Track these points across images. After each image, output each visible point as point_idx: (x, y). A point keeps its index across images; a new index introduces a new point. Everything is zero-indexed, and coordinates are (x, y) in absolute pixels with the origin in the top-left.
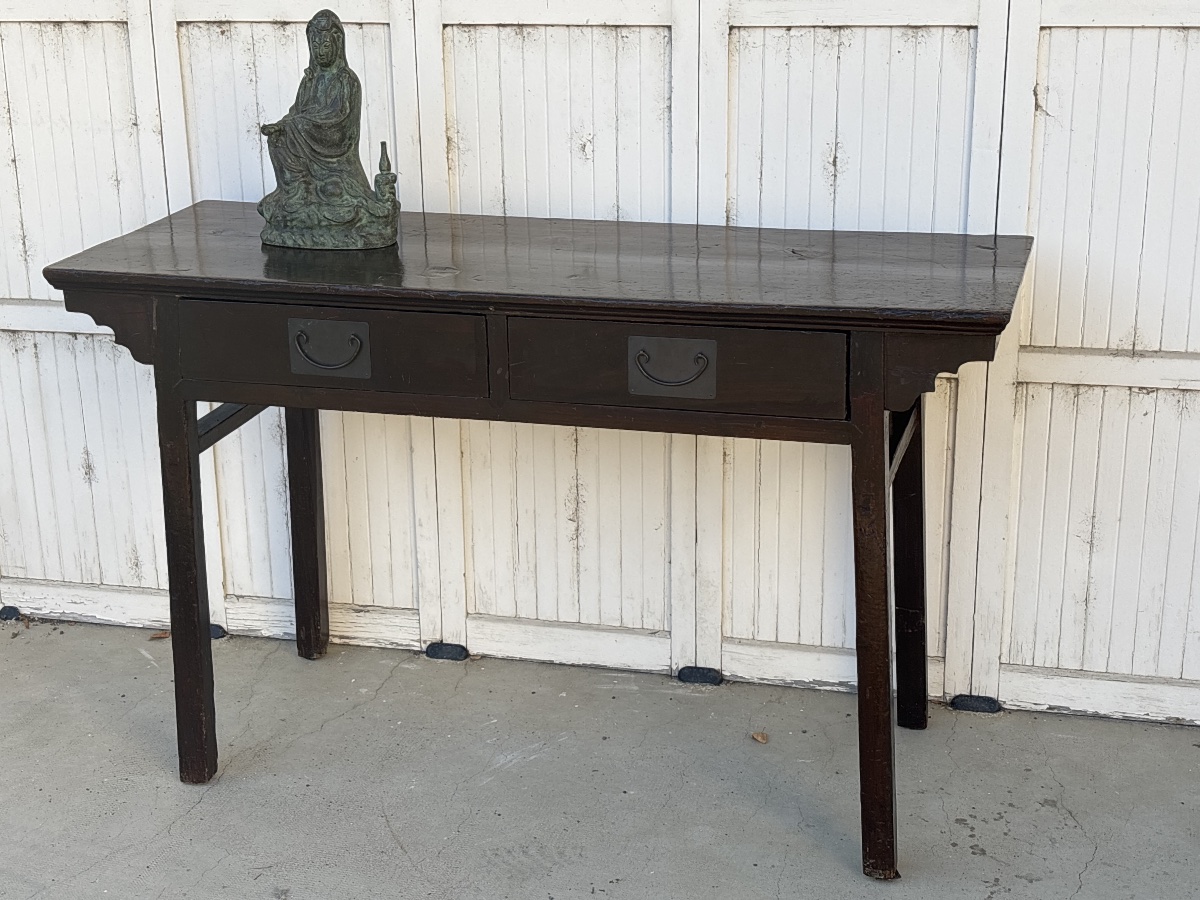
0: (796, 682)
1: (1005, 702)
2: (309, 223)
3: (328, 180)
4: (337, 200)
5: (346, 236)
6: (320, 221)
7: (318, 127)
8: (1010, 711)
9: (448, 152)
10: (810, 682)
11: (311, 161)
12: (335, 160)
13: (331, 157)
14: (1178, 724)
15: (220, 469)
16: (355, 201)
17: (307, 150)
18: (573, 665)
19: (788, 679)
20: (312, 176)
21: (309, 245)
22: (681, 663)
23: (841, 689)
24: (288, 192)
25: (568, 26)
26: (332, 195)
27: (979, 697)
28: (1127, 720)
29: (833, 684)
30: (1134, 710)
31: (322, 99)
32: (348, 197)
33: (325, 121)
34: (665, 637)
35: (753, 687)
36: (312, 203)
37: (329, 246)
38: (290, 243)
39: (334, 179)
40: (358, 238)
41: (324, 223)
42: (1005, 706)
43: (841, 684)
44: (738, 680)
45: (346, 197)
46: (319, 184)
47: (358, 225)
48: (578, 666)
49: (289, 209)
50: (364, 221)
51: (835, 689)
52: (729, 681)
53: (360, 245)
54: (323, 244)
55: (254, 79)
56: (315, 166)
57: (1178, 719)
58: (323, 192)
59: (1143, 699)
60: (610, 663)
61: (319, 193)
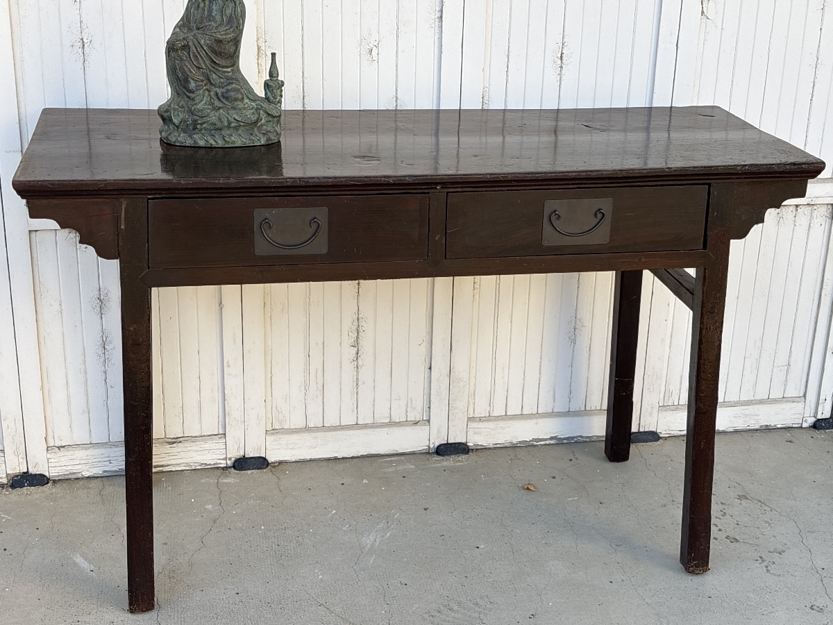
0: (520, 442)
1: (661, 433)
2: (219, 125)
3: (229, 87)
4: (240, 105)
5: (252, 134)
6: (230, 123)
7: (219, 41)
8: (666, 438)
9: (258, 59)
10: (531, 441)
11: (210, 71)
12: (229, 69)
13: (227, 67)
14: (767, 429)
15: (42, 341)
16: (254, 104)
17: (208, 62)
18: (353, 458)
19: (515, 441)
20: (211, 84)
21: (221, 143)
22: (436, 442)
23: (552, 442)
24: (193, 99)
26: (236, 100)
27: (645, 432)
28: (736, 432)
29: (546, 440)
30: (741, 425)
31: (218, 18)
32: (247, 101)
33: (224, 37)
34: (425, 425)
35: (490, 451)
36: (220, 108)
37: (239, 144)
38: (202, 143)
39: (234, 86)
40: (261, 136)
41: (233, 125)
42: (661, 436)
43: (552, 438)
44: (479, 447)
45: (246, 101)
46: (219, 91)
47: (259, 124)
48: (357, 457)
49: (200, 114)
50: (263, 121)
51: (547, 442)
52: (473, 450)
53: (263, 142)
54: (234, 142)
56: (214, 75)
57: (767, 426)
58: (227, 98)
59: (746, 415)
60: (382, 452)
61: (221, 98)
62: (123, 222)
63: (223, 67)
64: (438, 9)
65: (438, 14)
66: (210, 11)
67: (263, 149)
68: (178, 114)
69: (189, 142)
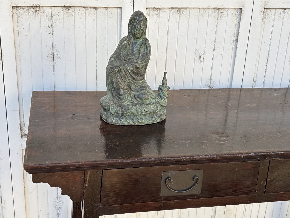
2: (136, 113)
3: (142, 92)
4: (147, 102)
5: (153, 117)
6: (142, 112)
7: (137, 68)
11: (131, 83)
12: (141, 82)
13: (140, 80)
16: (154, 100)
17: (131, 79)
20: (131, 90)
21: (136, 123)
24: (122, 99)
25: (199, 8)
31: (137, 54)
32: (151, 99)
33: (140, 65)
36: (137, 104)
37: (146, 123)
38: (126, 124)
39: (144, 91)
40: (157, 118)
41: (144, 113)
45: (150, 99)
46: (136, 94)
47: (156, 111)
49: (126, 108)
50: (159, 110)
53: (158, 121)
54: (144, 123)
55: (51, 33)
56: (133, 85)
58: (140, 98)
61: (137, 98)
62: (87, 182)
63: (138, 81)
64: (235, 35)
65: (235, 38)
66: (133, 50)
67: (158, 125)
68: (114, 108)
69: (119, 123)
